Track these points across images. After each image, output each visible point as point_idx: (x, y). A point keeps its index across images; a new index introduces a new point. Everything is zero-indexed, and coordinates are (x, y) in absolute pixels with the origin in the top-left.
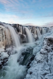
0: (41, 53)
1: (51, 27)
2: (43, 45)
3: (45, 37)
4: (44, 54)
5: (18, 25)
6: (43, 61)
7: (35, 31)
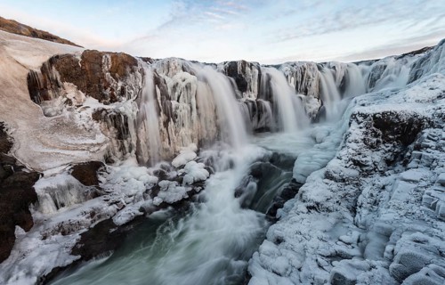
0: (328, 176)
1: (404, 55)
2: (342, 145)
3: (358, 109)
4: (343, 180)
5: (244, 63)
6: (336, 206)
7: (314, 84)
